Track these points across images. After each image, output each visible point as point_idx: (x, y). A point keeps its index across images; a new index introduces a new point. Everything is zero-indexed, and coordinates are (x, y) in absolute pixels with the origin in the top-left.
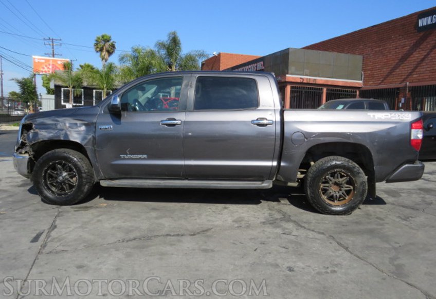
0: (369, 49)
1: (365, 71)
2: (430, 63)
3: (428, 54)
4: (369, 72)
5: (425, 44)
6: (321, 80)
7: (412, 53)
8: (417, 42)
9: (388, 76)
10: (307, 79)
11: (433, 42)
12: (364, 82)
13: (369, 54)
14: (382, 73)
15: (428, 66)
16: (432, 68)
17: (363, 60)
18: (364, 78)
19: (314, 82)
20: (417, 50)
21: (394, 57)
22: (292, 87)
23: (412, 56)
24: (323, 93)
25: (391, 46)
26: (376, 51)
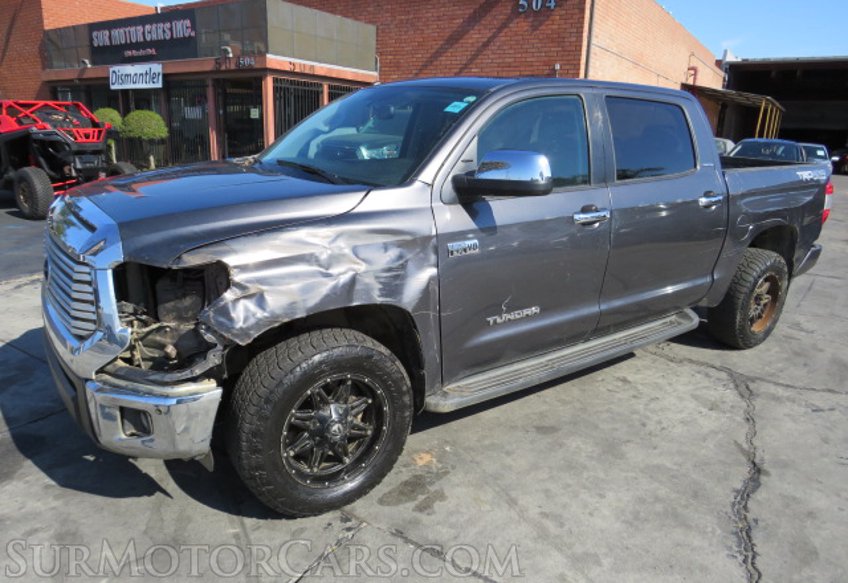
0: (387, 15)
1: (381, 54)
2: (499, 52)
3: (494, 36)
4: (390, 57)
5: (489, 18)
6: (321, 68)
7: (467, 32)
8: (475, 12)
9: (425, 66)
10: (300, 65)
11: (501, 17)
12: (380, 75)
13: (388, 25)
14: (415, 60)
15: (497, 56)
16: (501, 61)
17: (377, 33)
18: (381, 67)
19: (311, 73)
20: (476, 27)
21: (436, 34)
22: (275, 81)
23: (467, 36)
24: (322, 92)
25: (430, 15)
26: (402, 20)
